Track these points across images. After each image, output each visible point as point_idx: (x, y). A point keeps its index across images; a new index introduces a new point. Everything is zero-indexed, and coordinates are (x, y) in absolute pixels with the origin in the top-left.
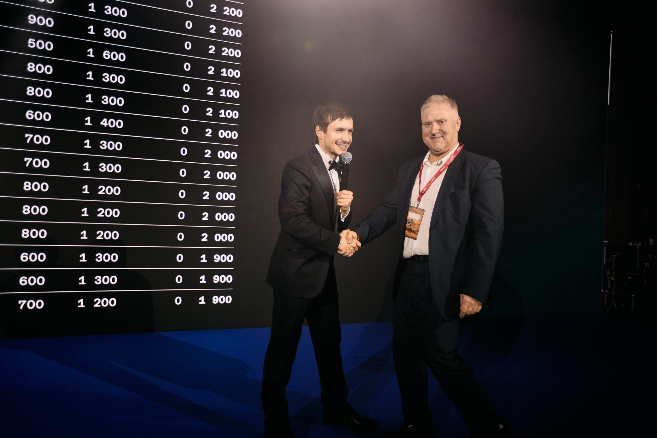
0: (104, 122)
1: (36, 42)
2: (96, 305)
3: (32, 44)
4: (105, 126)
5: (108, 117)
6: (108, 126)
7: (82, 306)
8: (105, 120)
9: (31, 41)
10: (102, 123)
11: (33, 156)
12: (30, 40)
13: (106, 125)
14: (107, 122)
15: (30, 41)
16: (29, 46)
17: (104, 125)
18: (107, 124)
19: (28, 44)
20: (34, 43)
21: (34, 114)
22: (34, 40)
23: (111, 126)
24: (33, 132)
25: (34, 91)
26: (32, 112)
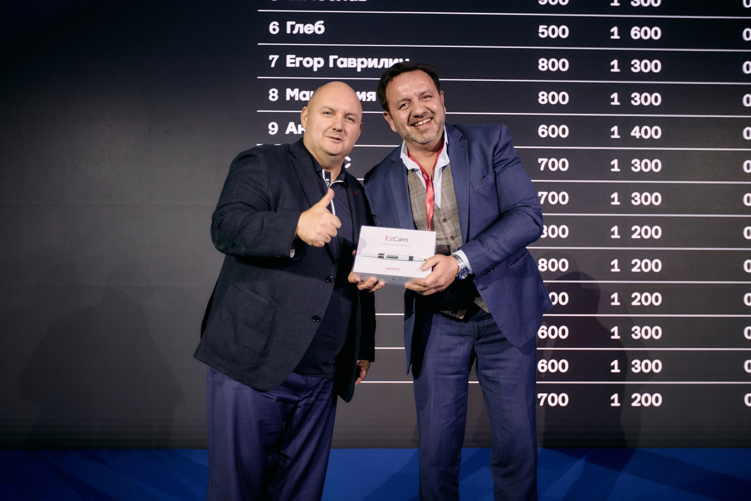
0: (636, 132)
1: (547, 29)
2: (635, 404)
3: (543, 33)
4: (638, 137)
5: (641, 123)
6: (641, 137)
7: (617, 404)
8: (637, 128)
9: (543, 28)
10: (633, 134)
11: (548, 188)
13: (638, 135)
14: (640, 132)
15: (541, 28)
16: (541, 35)
17: (635, 136)
18: (640, 134)
19: (538, 33)
20: (545, 31)
21: (547, 130)
22: (546, 27)
23: (645, 137)
24: (548, 154)
25: (547, 98)
26: (546, 127)
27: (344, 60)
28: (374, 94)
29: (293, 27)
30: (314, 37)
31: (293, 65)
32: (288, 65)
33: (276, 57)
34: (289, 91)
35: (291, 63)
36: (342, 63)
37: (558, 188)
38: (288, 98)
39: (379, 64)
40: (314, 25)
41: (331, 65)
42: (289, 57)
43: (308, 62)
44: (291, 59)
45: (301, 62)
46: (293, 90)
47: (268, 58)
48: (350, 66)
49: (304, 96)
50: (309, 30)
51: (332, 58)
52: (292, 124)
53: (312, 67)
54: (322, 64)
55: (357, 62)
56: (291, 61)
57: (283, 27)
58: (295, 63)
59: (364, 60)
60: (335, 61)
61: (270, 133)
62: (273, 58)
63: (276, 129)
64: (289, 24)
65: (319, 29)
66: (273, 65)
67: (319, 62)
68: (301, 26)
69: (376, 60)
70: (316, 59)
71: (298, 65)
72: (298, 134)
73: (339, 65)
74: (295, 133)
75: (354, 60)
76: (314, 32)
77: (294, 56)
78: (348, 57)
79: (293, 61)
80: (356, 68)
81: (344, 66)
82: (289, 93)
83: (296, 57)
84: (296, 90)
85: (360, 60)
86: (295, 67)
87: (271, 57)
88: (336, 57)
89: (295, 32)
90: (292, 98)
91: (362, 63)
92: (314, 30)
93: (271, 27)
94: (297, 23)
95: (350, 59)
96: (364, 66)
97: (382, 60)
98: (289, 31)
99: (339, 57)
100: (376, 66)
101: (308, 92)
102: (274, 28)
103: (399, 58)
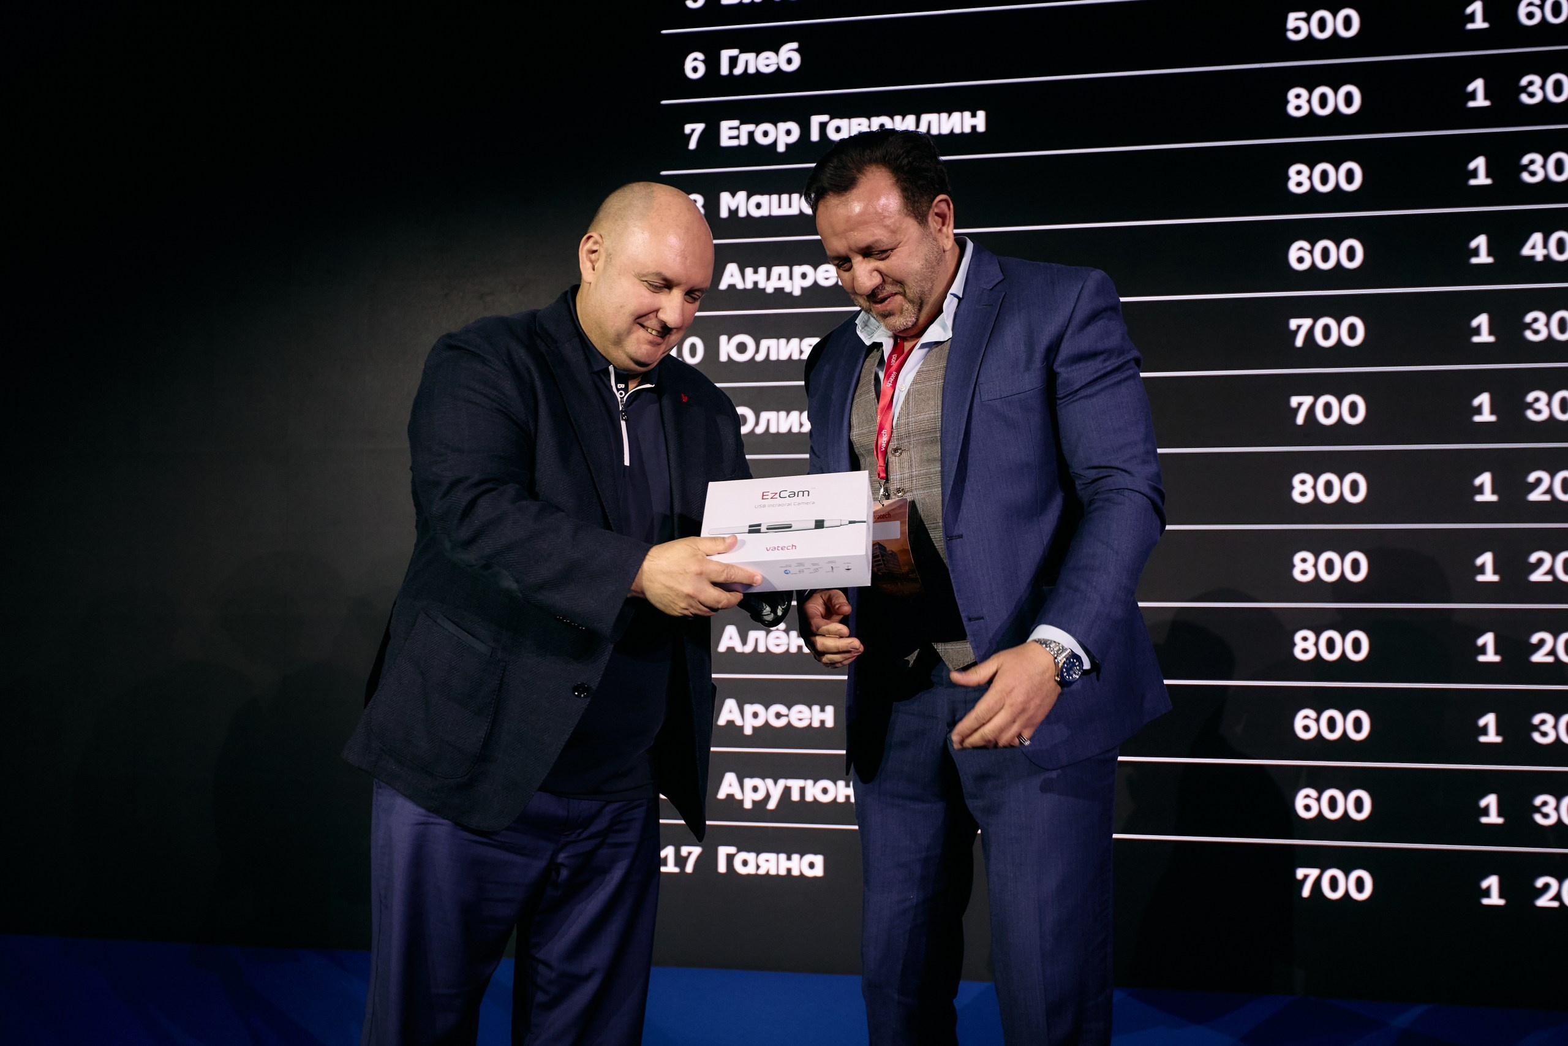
0: (1533, 247)
1: (1307, 20)
2: (1543, 902)
3: (1297, 30)
4: (1539, 258)
5: (1548, 224)
6: (1547, 257)
7: (1495, 900)
8: (1537, 237)
9: (1297, 19)
10: (1526, 251)
11: (1315, 386)
12: (1292, 16)
13: (1539, 254)
14: (1545, 245)
15: (1292, 19)
16: (1291, 36)
17: (1532, 258)
18: (1545, 252)
19: (1287, 30)
20: (1303, 25)
21: (1311, 252)
22: (1303, 15)
23: (1557, 257)
24: (1313, 309)
25: (1310, 178)
26: (1306, 245)
27: (843, 122)
29: (733, 61)
30: (778, 79)
31: (734, 143)
32: (725, 142)
33: (700, 127)
34: (726, 199)
35: (731, 138)
36: (838, 129)
37: (1340, 387)
38: (724, 214)
41: (815, 136)
42: (725, 125)
43: (766, 134)
44: (731, 128)
45: (751, 135)
46: (733, 195)
47: (683, 129)
49: (758, 206)
50: (767, 66)
51: (816, 120)
52: (732, 268)
53: (775, 143)
54: (795, 137)
56: (731, 133)
57: (712, 63)
58: (738, 137)
59: (885, 117)
60: (823, 126)
62: (693, 131)
64: (726, 55)
65: (789, 61)
66: (693, 145)
67: (788, 132)
68: (751, 56)
69: (911, 117)
70: (783, 126)
71: (744, 141)
72: (745, 290)
73: (833, 136)
74: (740, 286)
75: (863, 119)
76: (779, 69)
77: (736, 123)
78: (849, 115)
79: (734, 133)
82: (727, 201)
83: (742, 123)
84: (742, 195)
86: (739, 147)
87: (688, 128)
88: (825, 118)
89: (738, 71)
90: (734, 213)
92: (778, 64)
93: (689, 64)
94: (741, 52)
95: (855, 120)
97: (925, 118)
98: (724, 70)
99: (831, 119)
101: (766, 197)
102: (694, 65)
103: (962, 111)
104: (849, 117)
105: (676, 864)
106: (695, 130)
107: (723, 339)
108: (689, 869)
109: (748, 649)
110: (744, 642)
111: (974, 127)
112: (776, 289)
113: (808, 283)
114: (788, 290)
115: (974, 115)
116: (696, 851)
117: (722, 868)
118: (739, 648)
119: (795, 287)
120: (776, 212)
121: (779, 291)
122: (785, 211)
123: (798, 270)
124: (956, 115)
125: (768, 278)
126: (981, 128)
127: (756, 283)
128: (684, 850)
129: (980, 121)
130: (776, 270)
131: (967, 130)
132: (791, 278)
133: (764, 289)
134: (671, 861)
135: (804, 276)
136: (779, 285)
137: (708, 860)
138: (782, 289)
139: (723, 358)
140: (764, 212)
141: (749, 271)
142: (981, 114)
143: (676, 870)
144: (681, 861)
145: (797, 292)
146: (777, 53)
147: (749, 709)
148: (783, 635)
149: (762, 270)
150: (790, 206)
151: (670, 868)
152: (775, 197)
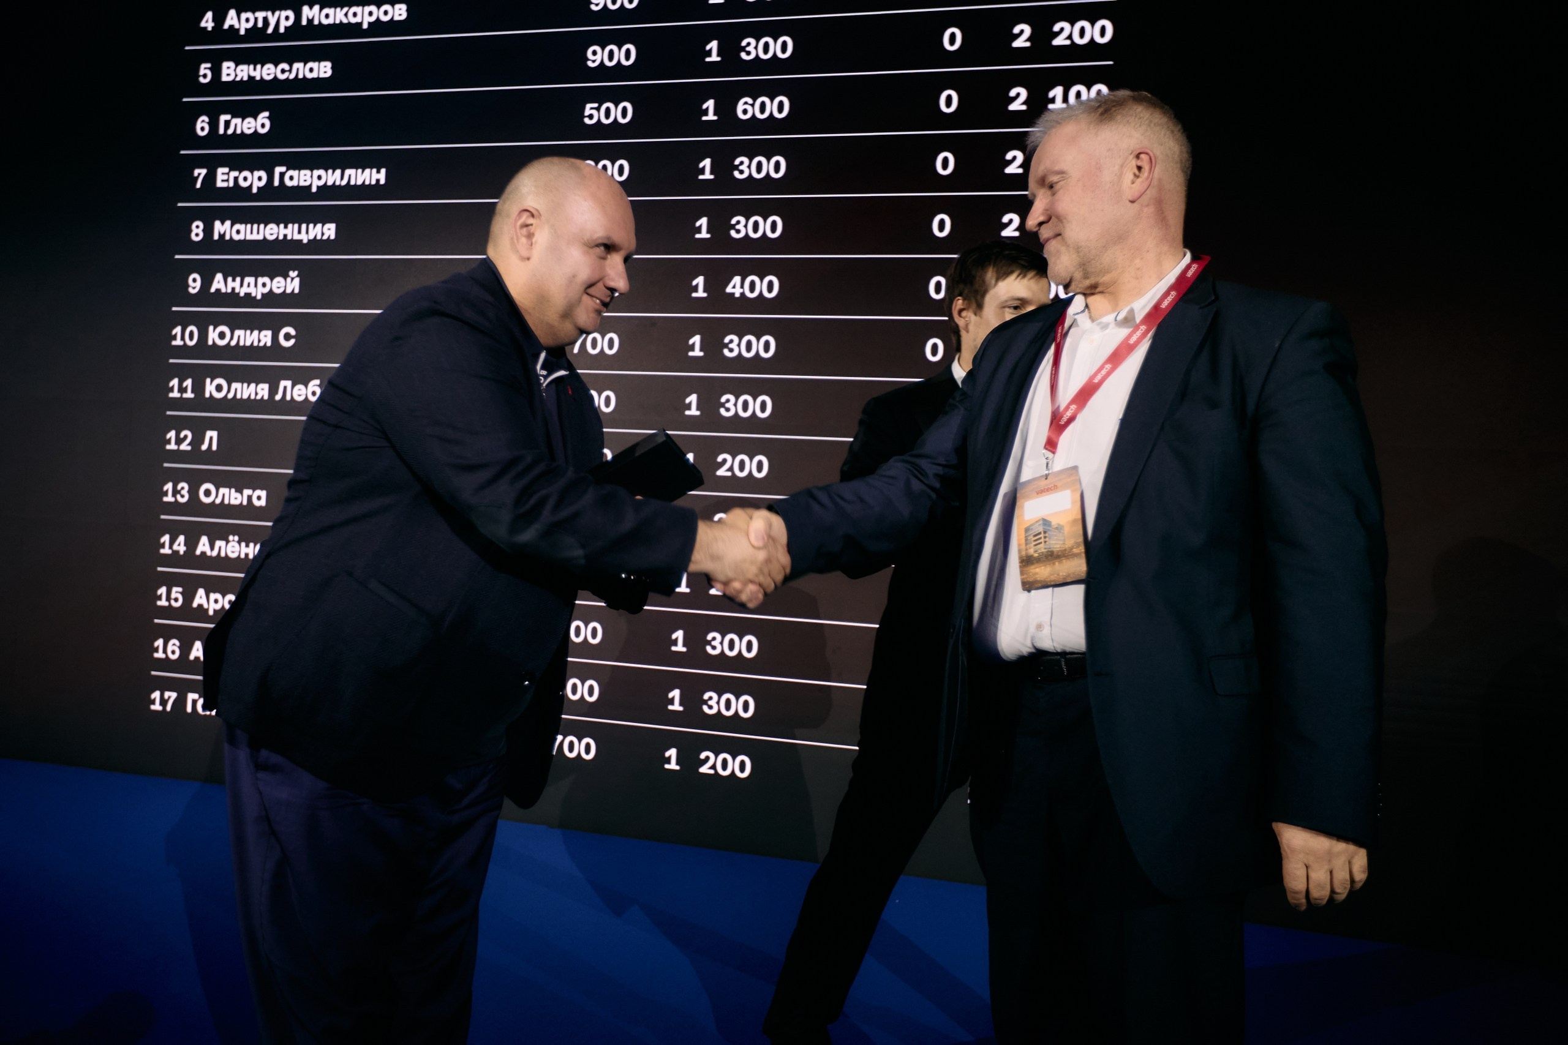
0: (734, 287)
1: (598, 109)
2: (704, 769)
3: (591, 117)
4: (737, 295)
5: (744, 270)
6: (743, 294)
7: (673, 766)
8: (737, 279)
10: (729, 290)
12: (589, 106)
13: (737, 292)
14: (742, 287)
15: (589, 108)
16: (587, 121)
17: (732, 294)
18: (741, 290)
19: (583, 117)
20: (595, 112)
22: (596, 105)
23: (749, 295)
27: (294, 173)
28: (333, 226)
29: (227, 124)
30: (254, 139)
31: (225, 185)
32: (220, 184)
33: (204, 172)
34: (217, 224)
35: (223, 181)
36: (291, 178)
37: (600, 385)
38: (216, 237)
39: (342, 178)
40: (255, 118)
41: (276, 183)
42: (221, 171)
43: (245, 179)
44: (223, 174)
45: (236, 179)
46: (223, 223)
47: (193, 173)
48: (302, 184)
49: (238, 232)
50: (249, 128)
51: (279, 170)
52: (219, 277)
53: (251, 186)
54: (262, 183)
55: (312, 177)
56: (224, 177)
57: (214, 124)
58: (227, 180)
59: (322, 172)
60: (282, 175)
61: (191, 291)
62: (199, 174)
63: (198, 284)
64: (224, 118)
65: (263, 126)
66: (198, 185)
67: (260, 179)
68: (238, 121)
69: (338, 172)
70: (257, 174)
71: (231, 184)
72: (226, 293)
73: (288, 183)
74: (224, 290)
75: (308, 172)
76: (256, 131)
77: (226, 170)
78: (299, 168)
79: (225, 177)
80: (310, 186)
81: (294, 183)
82: (219, 227)
83: (230, 171)
84: (228, 223)
85: (316, 173)
86: (228, 188)
87: (196, 172)
88: (283, 169)
89: (230, 131)
90: (222, 236)
91: (319, 178)
92: (256, 127)
93: (199, 125)
94: (232, 117)
95: (303, 172)
96: (321, 183)
97: (348, 172)
98: (221, 131)
99: (287, 170)
100: (337, 183)
101: (243, 226)
102: (202, 126)
103: (371, 168)
104: (300, 170)
105: (161, 704)
106: (201, 173)
107: (211, 328)
108: (169, 708)
109: (215, 553)
110: (212, 548)
111: (378, 181)
112: (246, 294)
113: (266, 290)
114: (253, 295)
115: (378, 172)
116: (174, 695)
117: (189, 709)
118: (209, 553)
119: (258, 292)
120: (249, 237)
121: (248, 295)
122: (255, 237)
123: (261, 280)
124: (368, 171)
125: (242, 285)
126: (382, 182)
127: (233, 289)
128: (167, 694)
129: (382, 176)
130: (247, 280)
131: (374, 182)
132: (256, 285)
133: (239, 293)
134: (158, 701)
135: (264, 285)
136: (248, 290)
137: (180, 702)
138: (250, 294)
139: (210, 342)
140: (241, 237)
141: (230, 279)
142: (383, 171)
143: (160, 708)
144: (164, 702)
145: (259, 297)
146: (256, 119)
147: (213, 596)
148: (237, 545)
149: (238, 279)
150: (258, 233)
151: (157, 707)
152: (249, 226)
